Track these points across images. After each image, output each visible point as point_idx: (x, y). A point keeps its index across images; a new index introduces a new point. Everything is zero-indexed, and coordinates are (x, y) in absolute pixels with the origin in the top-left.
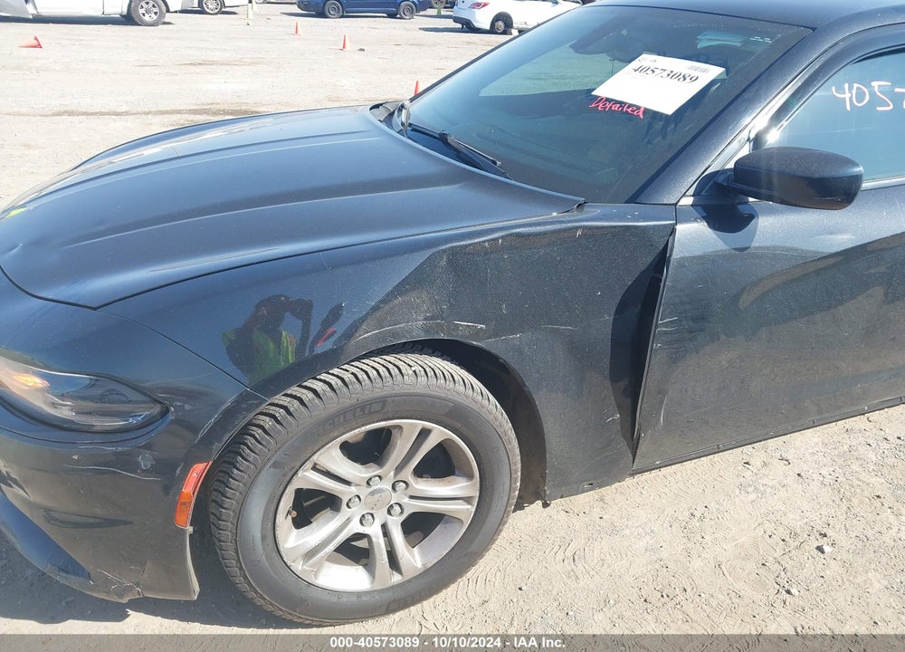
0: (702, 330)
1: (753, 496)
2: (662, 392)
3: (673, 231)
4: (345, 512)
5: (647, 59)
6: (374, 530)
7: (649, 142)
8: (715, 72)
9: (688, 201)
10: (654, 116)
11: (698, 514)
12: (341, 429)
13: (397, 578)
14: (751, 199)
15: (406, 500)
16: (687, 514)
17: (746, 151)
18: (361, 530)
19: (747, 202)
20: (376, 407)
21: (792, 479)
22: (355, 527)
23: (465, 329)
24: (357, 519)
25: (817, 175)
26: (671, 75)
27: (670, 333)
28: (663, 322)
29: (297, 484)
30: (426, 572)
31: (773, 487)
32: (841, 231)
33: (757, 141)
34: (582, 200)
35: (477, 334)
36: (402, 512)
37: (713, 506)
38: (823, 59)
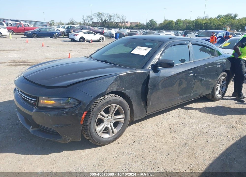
0: (155, 88)
1: (166, 120)
2: (150, 99)
3: (149, 73)
4: (104, 123)
5: (138, 47)
6: (109, 126)
7: (143, 60)
8: (150, 49)
9: (150, 68)
10: (142, 56)
11: (158, 123)
12: (104, 107)
13: (114, 134)
14: (159, 67)
15: (113, 120)
16: (156, 124)
17: (157, 60)
18: (107, 126)
19: (158, 68)
20: (109, 102)
21: (171, 117)
22: (106, 126)
23: (121, 89)
24: (106, 124)
25: (168, 63)
26: (143, 49)
27: (151, 88)
28: (150, 87)
29: (98, 117)
30: (118, 132)
31: (169, 118)
32: (172, 72)
33: (159, 59)
34: (135, 69)
35: (123, 90)
36: (113, 122)
37: (160, 122)
38: (166, 46)
